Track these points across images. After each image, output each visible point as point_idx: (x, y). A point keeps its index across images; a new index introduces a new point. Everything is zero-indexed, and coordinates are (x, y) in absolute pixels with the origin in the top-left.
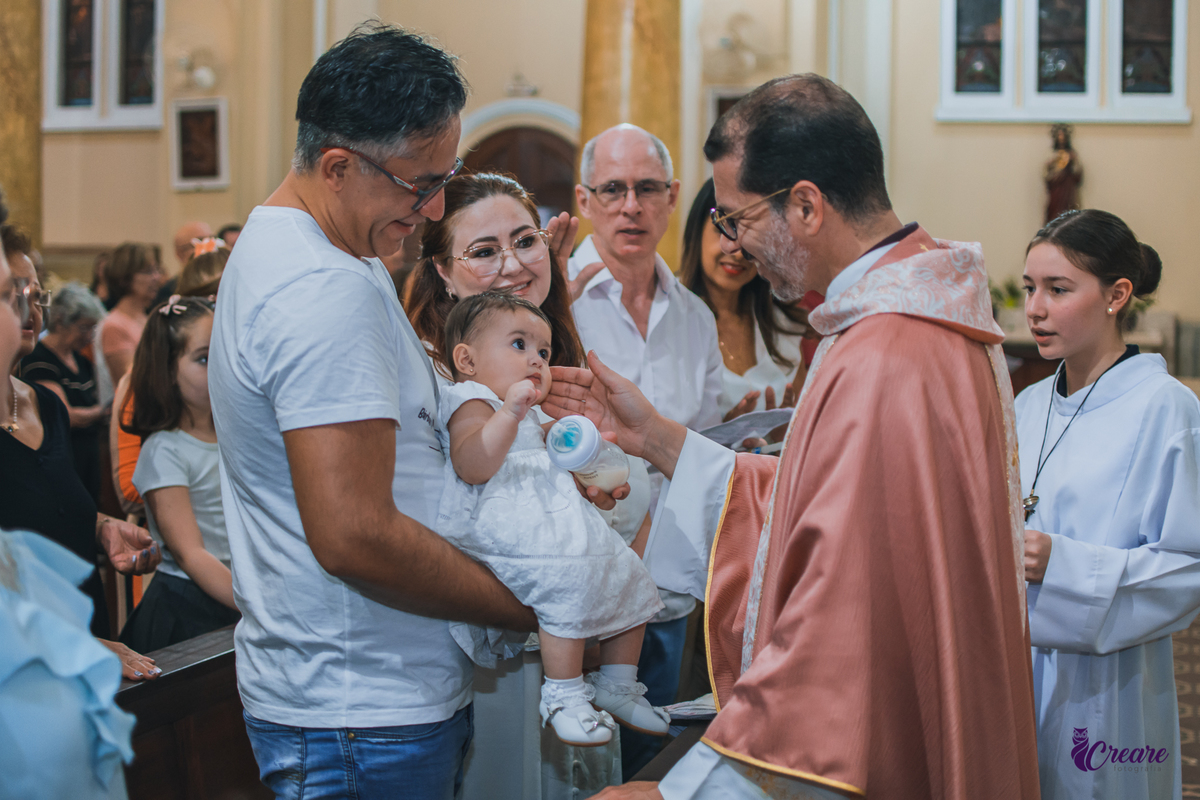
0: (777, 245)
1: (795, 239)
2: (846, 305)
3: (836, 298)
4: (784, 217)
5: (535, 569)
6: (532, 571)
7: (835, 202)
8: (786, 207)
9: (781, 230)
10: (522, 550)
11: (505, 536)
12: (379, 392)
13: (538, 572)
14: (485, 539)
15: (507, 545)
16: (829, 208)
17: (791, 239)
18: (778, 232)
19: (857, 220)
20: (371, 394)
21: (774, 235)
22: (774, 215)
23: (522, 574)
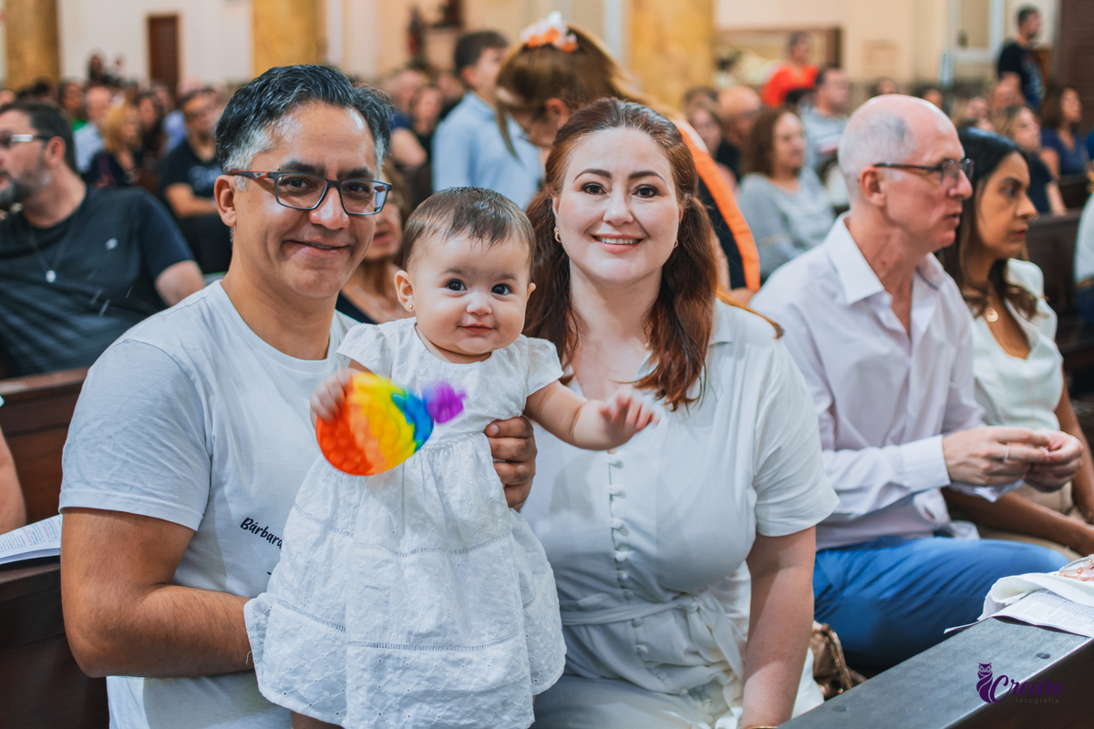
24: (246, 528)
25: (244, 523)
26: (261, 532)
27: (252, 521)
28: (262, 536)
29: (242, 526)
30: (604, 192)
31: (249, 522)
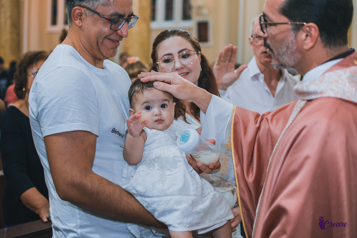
0: (288, 48)
1: (297, 48)
2: (312, 88)
3: (307, 83)
4: (296, 36)
5: (154, 203)
6: (153, 203)
7: (324, 38)
8: (299, 31)
9: (292, 43)
10: (148, 194)
11: (140, 189)
12: (81, 119)
13: (156, 204)
14: (132, 190)
15: (141, 193)
16: (319, 39)
17: (295, 48)
18: (290, 43)
19: (330, 48)
20: (76, 120)
21: (288, 43)
22: (292, 33)
23: (150, 205)
24: (113, 132)
25: (112, 131)
26: (117, 133)
27: (115, 129)
28: (118, 134)
29: (112, 132)
30: (172, 61)
31: (114, 129)
